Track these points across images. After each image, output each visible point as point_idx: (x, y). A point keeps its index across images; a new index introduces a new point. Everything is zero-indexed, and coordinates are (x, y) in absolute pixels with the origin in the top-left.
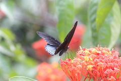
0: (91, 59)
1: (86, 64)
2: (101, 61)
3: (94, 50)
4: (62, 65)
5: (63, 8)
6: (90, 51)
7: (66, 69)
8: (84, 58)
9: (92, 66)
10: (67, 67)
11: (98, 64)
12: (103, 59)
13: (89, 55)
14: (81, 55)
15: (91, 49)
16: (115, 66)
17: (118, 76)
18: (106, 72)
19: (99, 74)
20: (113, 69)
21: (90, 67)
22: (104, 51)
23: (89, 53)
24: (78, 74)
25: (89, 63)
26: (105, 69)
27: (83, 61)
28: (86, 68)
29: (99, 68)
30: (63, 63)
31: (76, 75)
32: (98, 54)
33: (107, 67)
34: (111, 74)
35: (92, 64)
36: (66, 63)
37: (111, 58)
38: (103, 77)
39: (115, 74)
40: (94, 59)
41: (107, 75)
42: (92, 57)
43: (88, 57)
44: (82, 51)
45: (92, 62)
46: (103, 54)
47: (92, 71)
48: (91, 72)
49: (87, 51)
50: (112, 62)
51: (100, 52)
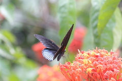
0: (90, 62)
1: (85, 67)
2: (101, 63)
3: (92, 53)
4: (61, 69)
5: (64, 15)
6: (88, 54)
7: (65, 73)
8: (82, 61)
9: (92, 69)
10: (66, 70)
11: (98, 66)
12: (102, 61)
13: (88, 57)
14: (79, 58)
15: (89, 52)
16: (114, 67)
17: (118, 77)
18: (106, 74)
19: (98, 76)
20: (113, 71)
21: (90, 70)
22: (103, 53)
23: (88, 55)
24: (79, 77)
25: (88, 66)
26: (105, 71)
27: (83, 65)
28: (85, 71)
29: (98, 70)
30: (63, 67)
31: (77, 78)
32: (97, 56)
33: (106, 69)
34: (111, 76)
35: (91, 67)
36: (66, 66)
37: (111, 59)
38: (103, 79)
39: (115, 75)
40: (93, 61)
41: (107, 77)
42: (91, 60)
43: (87, 60)
44: (80, 54)
45: (92, 65)
46: (102, 56)
47: (92, 74)
48: (90, 75)
49: (85, 54)
50: (111, 63)
51: (98, 54)
